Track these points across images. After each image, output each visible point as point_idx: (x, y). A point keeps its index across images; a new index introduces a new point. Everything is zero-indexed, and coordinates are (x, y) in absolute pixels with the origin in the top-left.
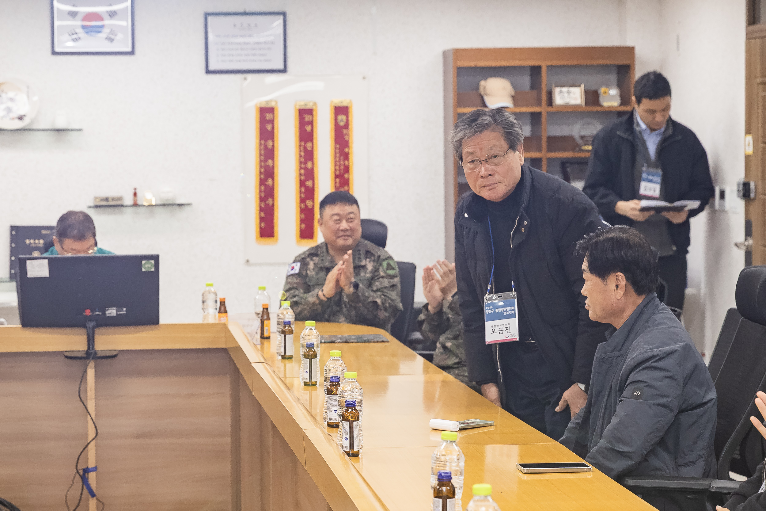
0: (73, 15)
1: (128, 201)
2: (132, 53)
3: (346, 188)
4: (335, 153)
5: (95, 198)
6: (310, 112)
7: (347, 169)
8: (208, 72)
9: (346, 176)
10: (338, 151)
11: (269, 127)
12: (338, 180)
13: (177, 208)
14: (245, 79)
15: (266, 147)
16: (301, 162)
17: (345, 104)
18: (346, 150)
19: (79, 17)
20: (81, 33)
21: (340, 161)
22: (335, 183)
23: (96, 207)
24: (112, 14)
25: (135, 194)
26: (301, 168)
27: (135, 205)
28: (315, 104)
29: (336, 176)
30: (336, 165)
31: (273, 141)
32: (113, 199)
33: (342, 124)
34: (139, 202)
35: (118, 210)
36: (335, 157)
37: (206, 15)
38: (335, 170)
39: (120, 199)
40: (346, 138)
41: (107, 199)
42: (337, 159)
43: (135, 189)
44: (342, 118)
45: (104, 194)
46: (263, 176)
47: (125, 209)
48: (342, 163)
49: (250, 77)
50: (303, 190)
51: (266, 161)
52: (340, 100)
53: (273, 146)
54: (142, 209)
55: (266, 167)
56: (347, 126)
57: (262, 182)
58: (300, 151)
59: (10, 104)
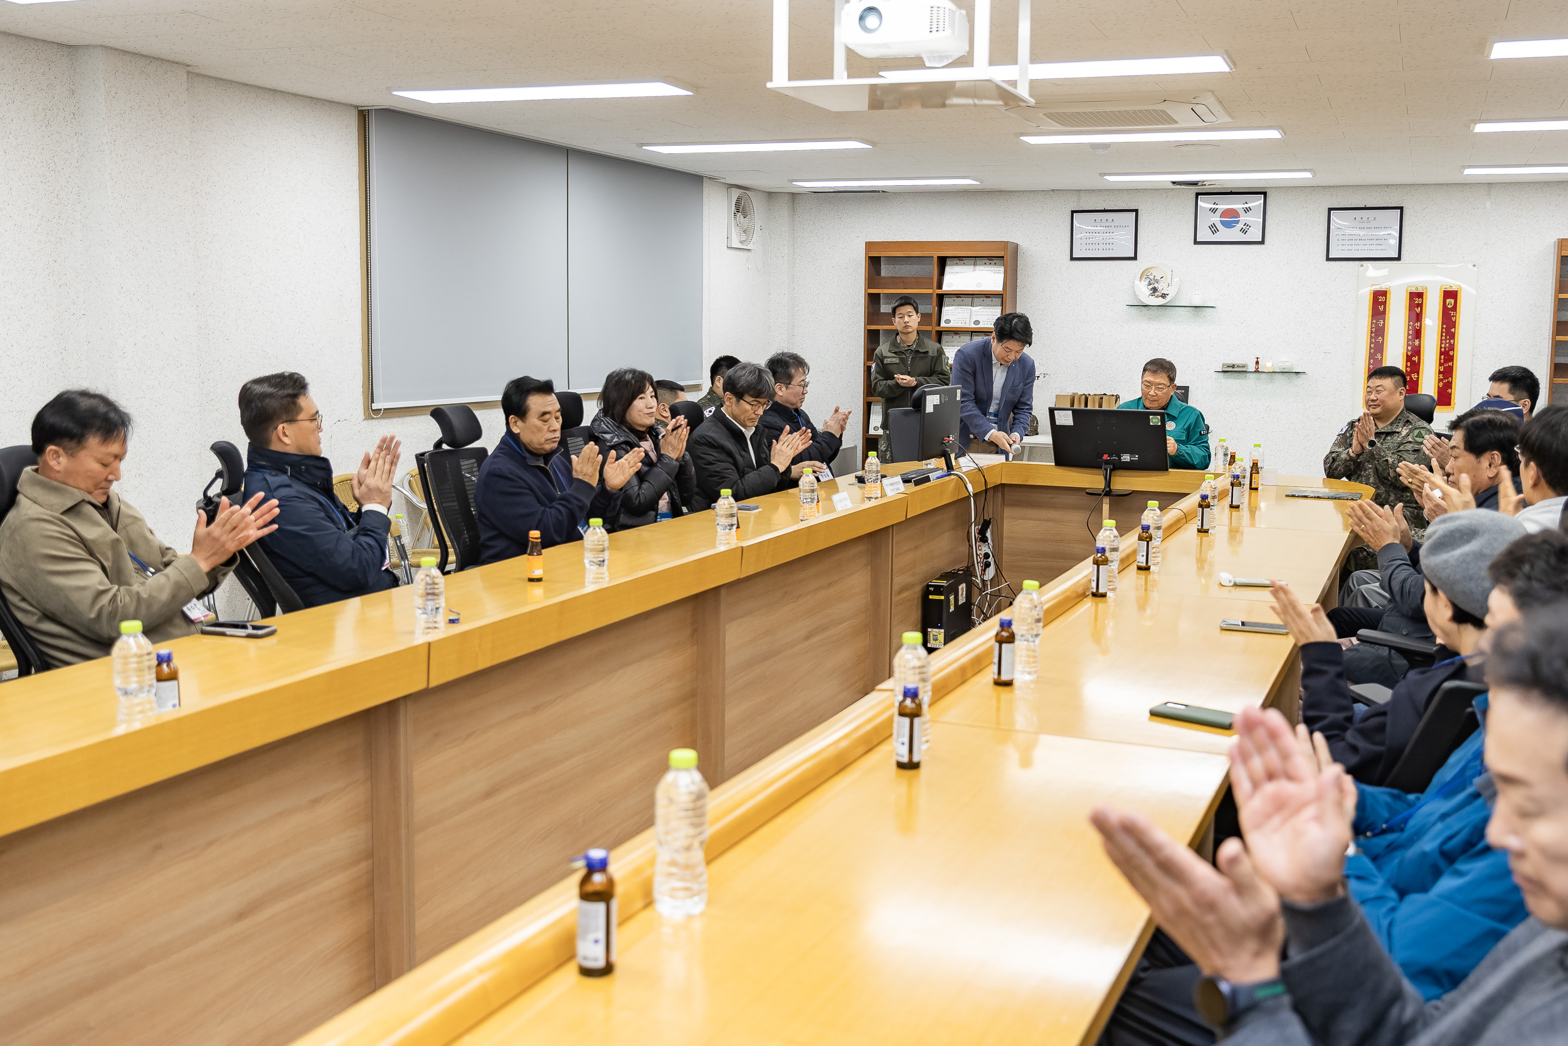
0: (1214, 211)
1: (1252, 368)
2: (1262, 242)
3: (1450, 364)
4: (1442, 332)
5: (1223, 365)
6: (1420, 295)
7: (1452, 347)
8: (1328, 259)
9: (1451, 353)
10: (1444, 330)
11: (1381, 308)
12: (1443, 357)
13: (1294, 375)
14: (1362, 266)
15: (1377, 325)
16: (1408, 340)
17: (1454, 288)
18: (1453, 330)
19: (1219, 213)
20: (1219, 226)
21: (1446, 339)
22: (1440, 359)
23: (1223, 372)
24: (1247, 210)
25: (1257, 363)
26: (1408, 345)
27: (1257, 371)
28: (1426, 288)
29: (1441, 353)
30: (1441, 343)
31: (1384, 321)
32: (1238, 366)
33: (1450, 307)
34: (1260, 370)
35: (1242, 375)
36: (1442, 336)
37: (1330, 210)
38: (1441, 347)
39: (1244, 366)
40: (1454, 319)
41: (1233, 366)
42: (1443, 338)
43: (1257, 358)
44: (1450, 301)
45: (1231, 362)
46: (1372, 351)
47: (1248, 375)
48: (1448, 341)
49: (1365, 263)
50: (1409, 364)
51: (1377, 336)
52: (1452, 284)
53: (1384, 324)
54: (1263, 375)
55: (1376, 343)
56: (1455, 308)
57: (1371, 356)
58: (1409, 330)
59: (1156, 285)
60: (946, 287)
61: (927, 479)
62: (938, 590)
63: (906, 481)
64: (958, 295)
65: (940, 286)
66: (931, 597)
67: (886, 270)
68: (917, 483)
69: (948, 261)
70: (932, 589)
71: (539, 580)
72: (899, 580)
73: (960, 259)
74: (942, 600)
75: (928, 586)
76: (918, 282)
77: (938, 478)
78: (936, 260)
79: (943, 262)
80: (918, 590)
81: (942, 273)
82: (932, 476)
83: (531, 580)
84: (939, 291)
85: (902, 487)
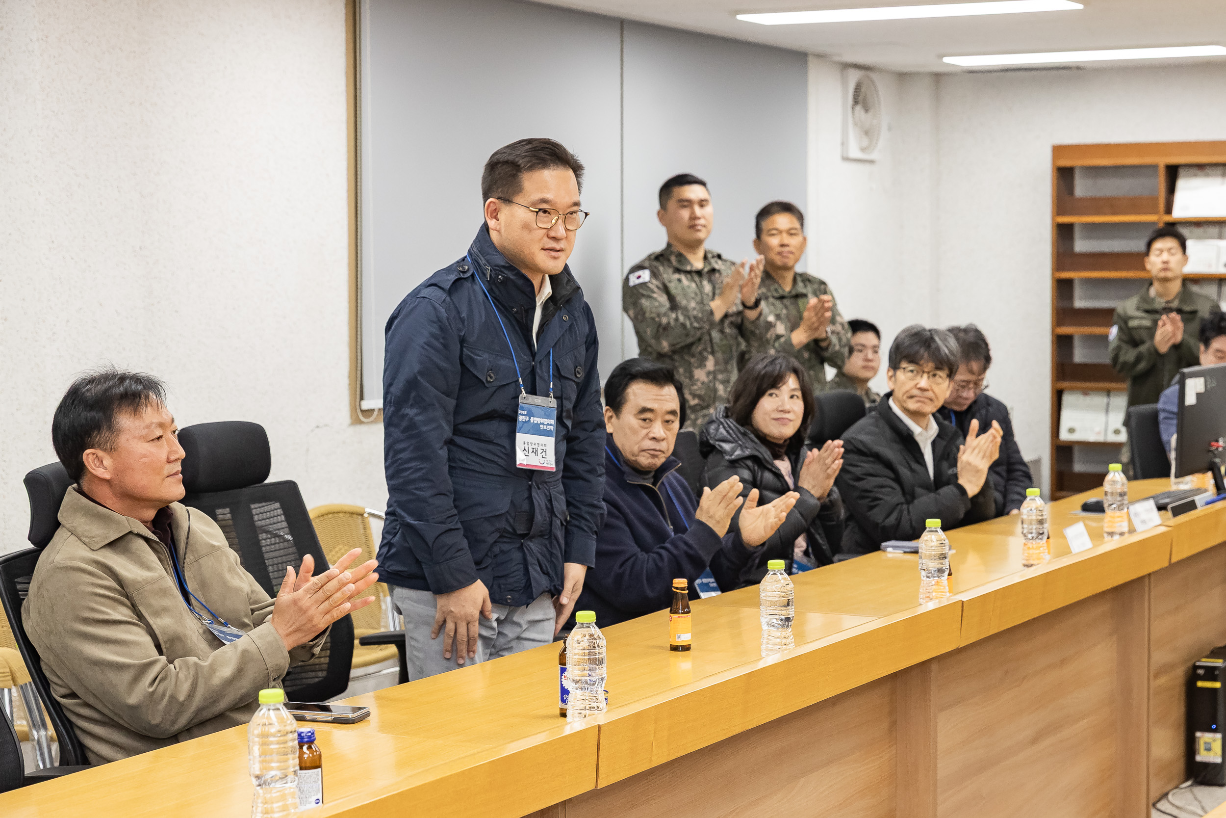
60: (1180, 211)
61: (1192, 506)
62: (1211, 673)
63: (1161, 508)
64: (1198, 223)
65: (1169, 210)
66: (1200, 684)
67: (1082, 188)
68: (1178, 511)
69: (1181, 172)
70: (1201, 672)
71: (686, 648)
72: (1160, 657)
73: (1200, 168)
74: (1214, 690)
75: (1195, 668)
76: (1134, 205)
77: (1208, 503)
78: (1162, 171)
79: (1173, 173)
80: (1179, 674)
81: (1171, 190)
82: (1199, 499)
83: (675, 648)
84: (1167, 218)
85: (1156, 517)
